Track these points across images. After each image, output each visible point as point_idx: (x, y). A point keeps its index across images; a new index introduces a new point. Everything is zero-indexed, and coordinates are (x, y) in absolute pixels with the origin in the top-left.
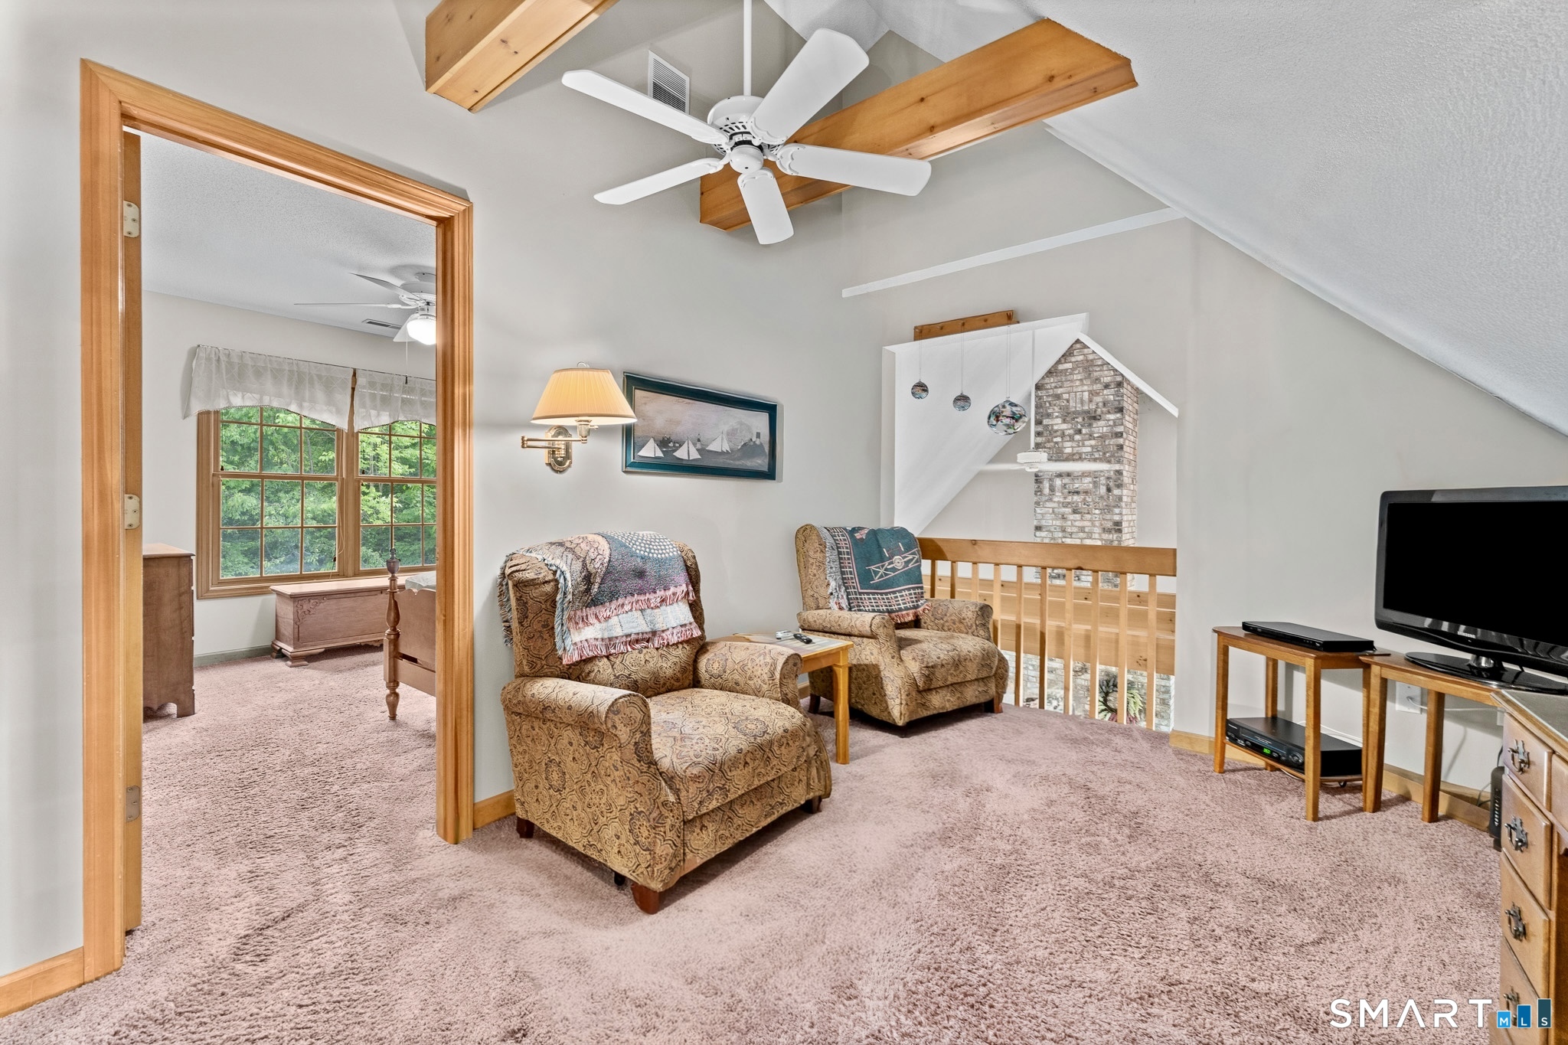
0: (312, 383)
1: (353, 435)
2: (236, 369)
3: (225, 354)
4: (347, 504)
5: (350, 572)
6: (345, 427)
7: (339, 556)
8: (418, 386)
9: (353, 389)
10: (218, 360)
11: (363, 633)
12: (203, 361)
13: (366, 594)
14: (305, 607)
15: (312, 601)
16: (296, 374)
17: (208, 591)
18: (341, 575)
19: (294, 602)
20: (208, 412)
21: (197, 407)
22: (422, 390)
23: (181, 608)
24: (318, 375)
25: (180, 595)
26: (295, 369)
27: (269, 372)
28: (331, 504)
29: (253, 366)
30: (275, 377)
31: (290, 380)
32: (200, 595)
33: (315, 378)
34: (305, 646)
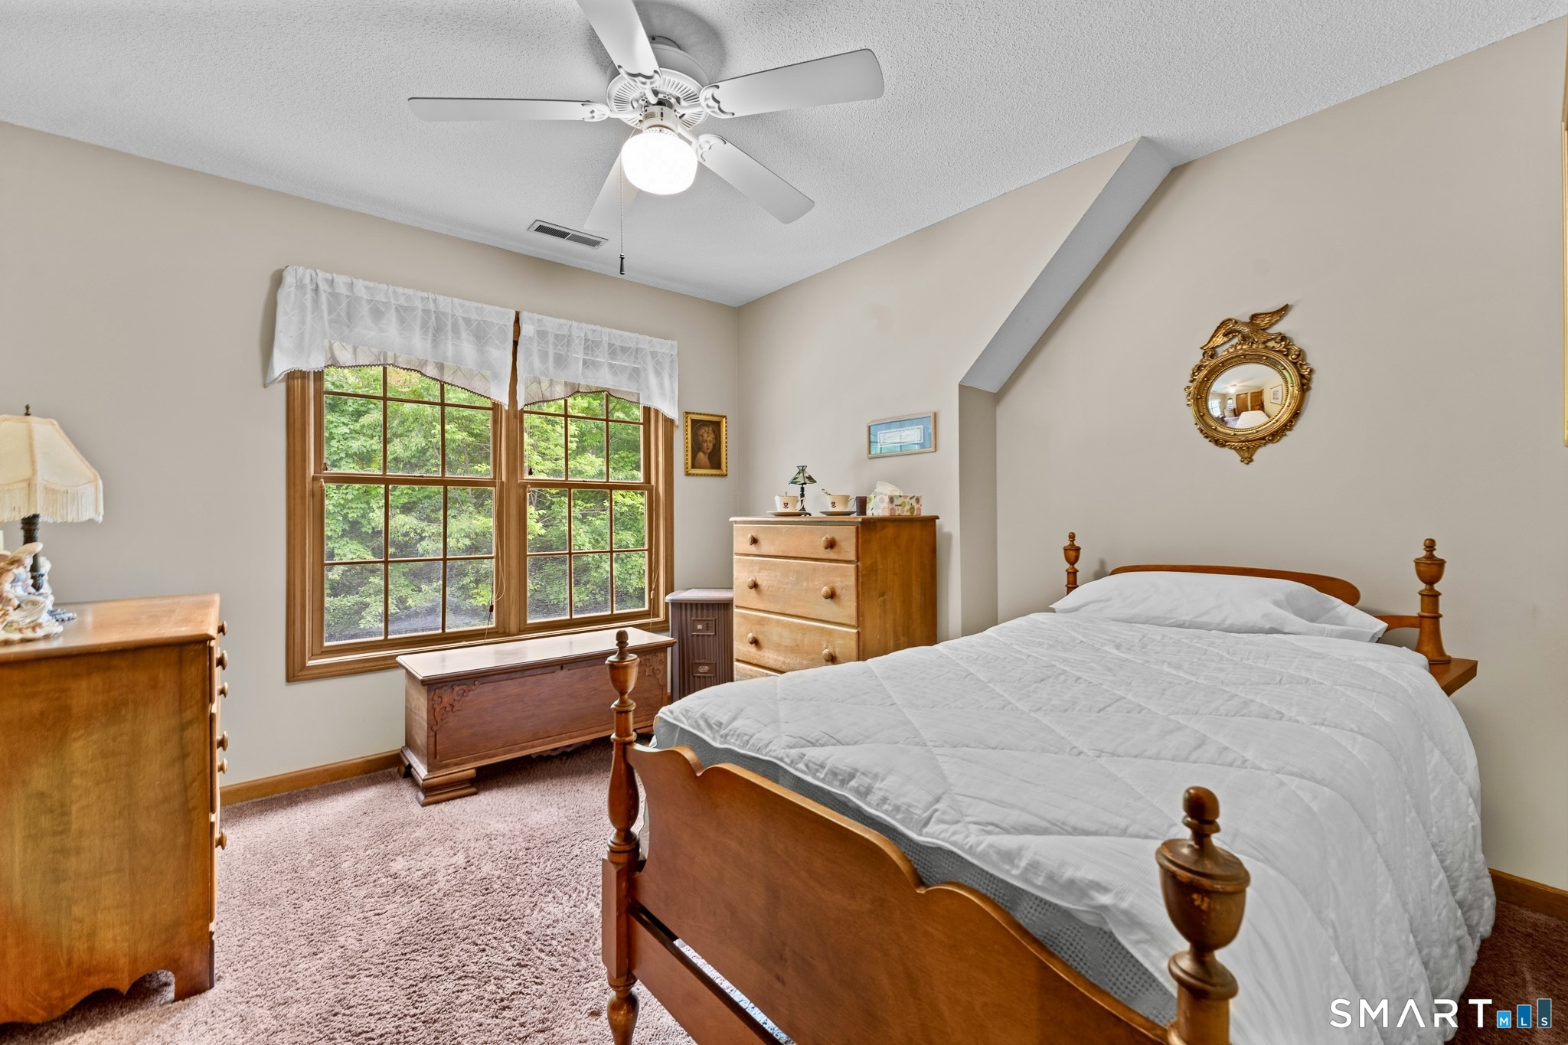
0: (456, 331)
1: (515, 416)
2: (344, 304)
3: (326, 280)
4: (508, 521)
5: (513, 626)
6: (504, 400)
7: (497, 603)
8: (605, 339)
9: (516, 343)
10: (316, 290)
11: (536, 737)
12: (293, 289)
13: (539, 671)
14: (446, 700)
15: (457, 689)
16: (433, 316)
17: (303, 667)
18: (500, 633)
19: (429, 691)
20: (303, 375)
21: (282, 364)
22: (610, 345)
23: (184, 756)
24: (464, 319)
25: (183, 727)
26: (432, 307)
27: (393, 311)
28: (486, 523)
29: (369, 302)
30: (402, 321)
31: (424, 325)
32: (291, 675)
33: (462, 323)
34: (446, 766)
